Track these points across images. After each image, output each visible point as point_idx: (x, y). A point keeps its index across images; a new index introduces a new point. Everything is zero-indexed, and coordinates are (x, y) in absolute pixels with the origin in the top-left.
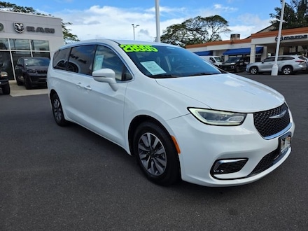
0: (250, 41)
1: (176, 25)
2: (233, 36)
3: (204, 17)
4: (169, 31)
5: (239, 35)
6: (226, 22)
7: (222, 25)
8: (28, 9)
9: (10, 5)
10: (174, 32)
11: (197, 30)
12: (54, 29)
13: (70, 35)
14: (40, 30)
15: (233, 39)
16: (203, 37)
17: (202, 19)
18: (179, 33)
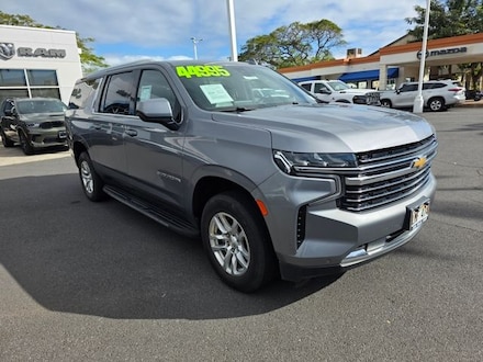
0: (378, 59)
1: (261, 38)
2: (350, 52)
4: (250, 47)
5: (360, 52)
6: (339, 30)
7: (332, 34)
10: (258, 48)
11: (294, 44)
12: (63, 51)
13: (93, 59)
14: (42, 53)
15: (351, 57)
16: (304, 55)
17: (302, 26)
18: (267, 50)
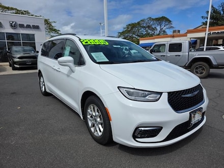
0: (186, 36)
1: (133, 24)
2: (174, 31)
3: (154, 18)
4: (128, 28)
5: (179, 31)
6: (170, 21)
7: (167, 23)
8: (25, 11)
9: (12, 9)
10: (132, 29)
11: (149, 27)
12: (38, 26)
13: (55, 30)
14: (28, 27)
15: (175, 34)
16: (153, 32)
17: (152, 19)
18: (135, 29)
